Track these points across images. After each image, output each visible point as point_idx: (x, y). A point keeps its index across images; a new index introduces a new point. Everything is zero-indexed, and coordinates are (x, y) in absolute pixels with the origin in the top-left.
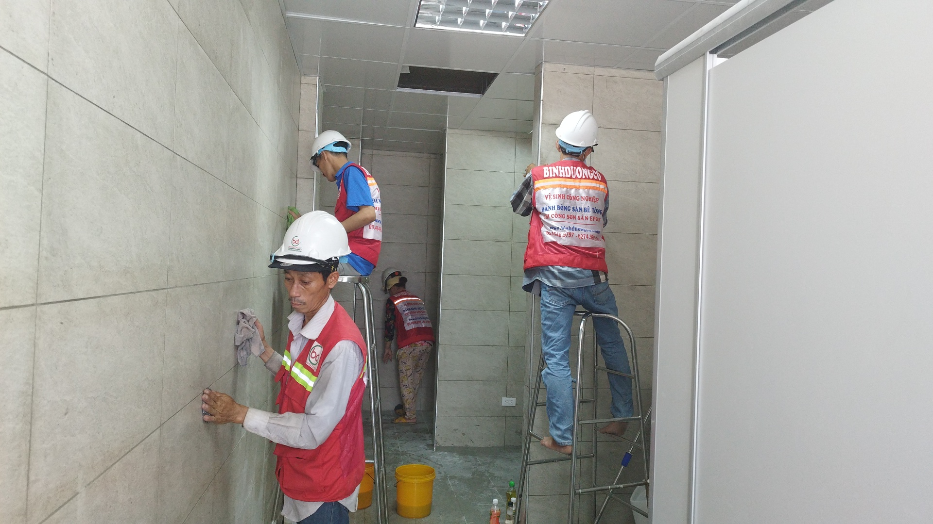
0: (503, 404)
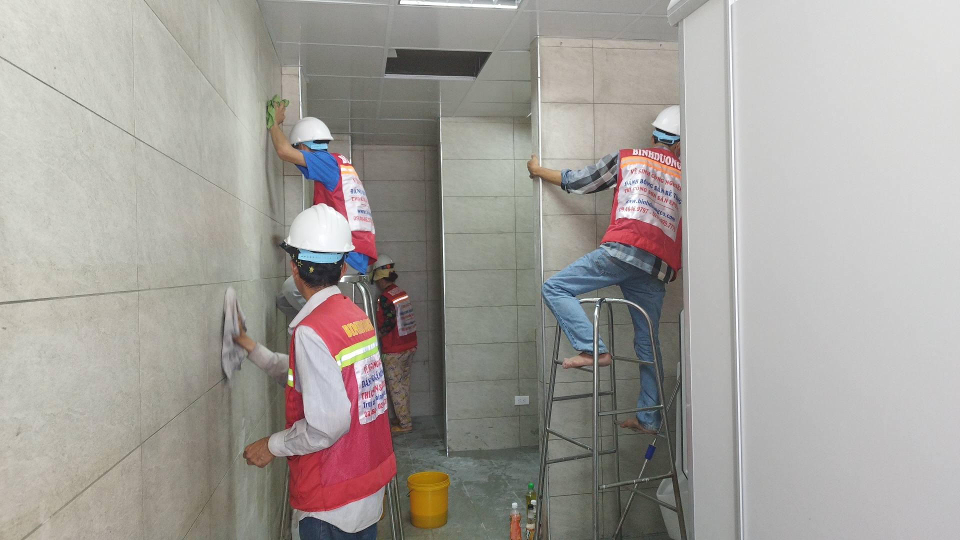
0: (517, 403)
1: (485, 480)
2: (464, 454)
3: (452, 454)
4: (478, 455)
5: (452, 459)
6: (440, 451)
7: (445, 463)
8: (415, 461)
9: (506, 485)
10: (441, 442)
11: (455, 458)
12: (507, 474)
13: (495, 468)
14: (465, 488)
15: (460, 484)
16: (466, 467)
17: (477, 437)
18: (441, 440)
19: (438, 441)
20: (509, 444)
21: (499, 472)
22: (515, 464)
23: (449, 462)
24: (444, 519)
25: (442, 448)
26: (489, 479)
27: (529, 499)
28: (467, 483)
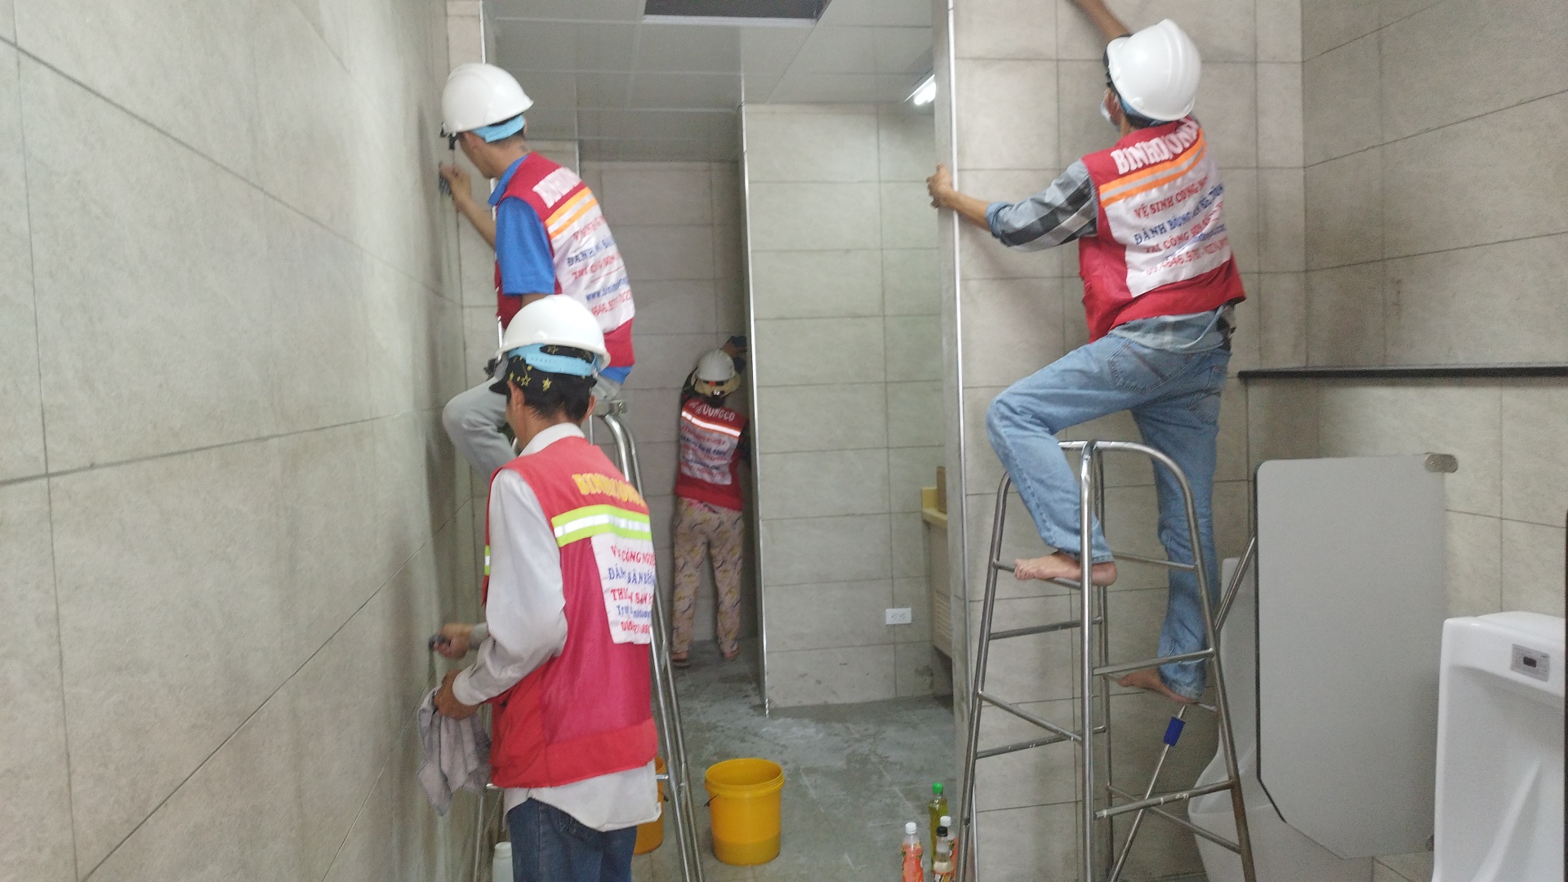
0: (889, 621)
1: (840, 764)
2: (798, 713)
3: (776, 713)
4: (824, 714)
5: (777, 722)
6: (754, 707)
7: (765, 730)
8: (712, 727)
9: (881, 776)
10: (754, 689)
11: (781, 720)
12: (880, 751)
13: (858, 740)
14: (806, 781)
15: (795, 774)
16: (802, 736)
17: (819, 682)
18: (754, 685)
19: (749, 688)
20: (878, 692)
21: (864, 748)
22: (891, 732)
23: (772, 728)
24: (775, 849)
25: (757, 701)
26: (849, 762)
27: (935, 815)
28: (810, 771)
